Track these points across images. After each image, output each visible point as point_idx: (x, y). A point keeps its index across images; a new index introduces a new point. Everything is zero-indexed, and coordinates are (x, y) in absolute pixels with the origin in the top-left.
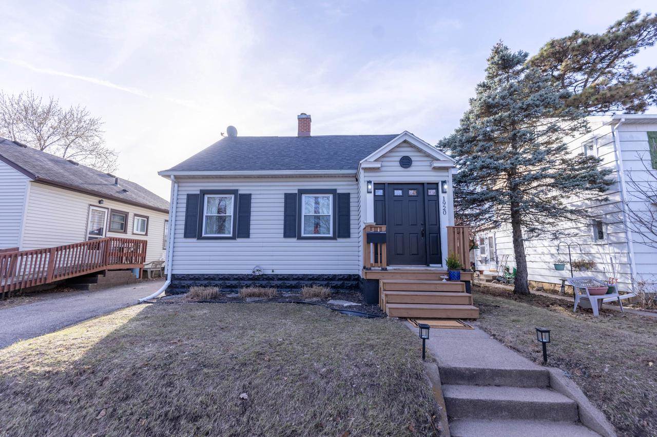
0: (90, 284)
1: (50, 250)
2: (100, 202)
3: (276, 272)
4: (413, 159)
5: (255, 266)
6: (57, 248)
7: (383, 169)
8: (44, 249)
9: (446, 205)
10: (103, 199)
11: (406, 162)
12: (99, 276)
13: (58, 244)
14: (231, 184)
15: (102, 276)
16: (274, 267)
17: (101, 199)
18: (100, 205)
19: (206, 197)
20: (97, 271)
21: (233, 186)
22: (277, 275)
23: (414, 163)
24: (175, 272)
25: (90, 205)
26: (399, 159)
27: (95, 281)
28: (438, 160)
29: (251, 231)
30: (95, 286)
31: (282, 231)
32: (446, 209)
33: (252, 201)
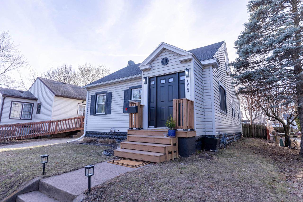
0: (74, 135)
1: (56, 121)
2: (83, 102)
3: (121, 131)
4: (169, 58)
5: (111, 128)
6: (59, 120)
7: (153, 68)
8: (53, 121)
9: (189, 86)
10: (84, 101)
11: (165, 62)
12: (78, 132)
13: (58, 119)
14: (105, 89)
15: (79, 132)
16: (119, 129)
17: (83, 101)
18: (83, 103)
19: (98, 95)
20: (77, 130)
21: (106, 89)
22: (121, 133)
23: (170, 61)
24: (87, 131)
25: (79, 104)
26: (161, 60)
27: (76, 134)
28: (182, 55)
29: (112, 111)
30: (76, 136)
31: (123, 110)
32: (189, 88)
33: (112, 96)
